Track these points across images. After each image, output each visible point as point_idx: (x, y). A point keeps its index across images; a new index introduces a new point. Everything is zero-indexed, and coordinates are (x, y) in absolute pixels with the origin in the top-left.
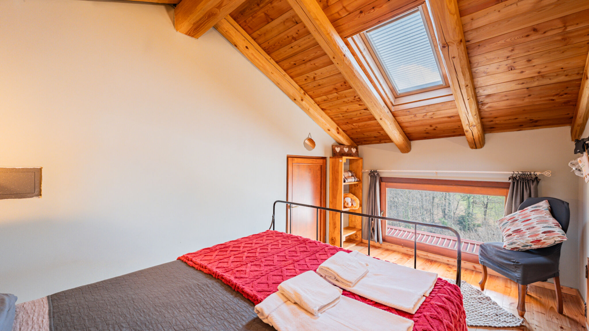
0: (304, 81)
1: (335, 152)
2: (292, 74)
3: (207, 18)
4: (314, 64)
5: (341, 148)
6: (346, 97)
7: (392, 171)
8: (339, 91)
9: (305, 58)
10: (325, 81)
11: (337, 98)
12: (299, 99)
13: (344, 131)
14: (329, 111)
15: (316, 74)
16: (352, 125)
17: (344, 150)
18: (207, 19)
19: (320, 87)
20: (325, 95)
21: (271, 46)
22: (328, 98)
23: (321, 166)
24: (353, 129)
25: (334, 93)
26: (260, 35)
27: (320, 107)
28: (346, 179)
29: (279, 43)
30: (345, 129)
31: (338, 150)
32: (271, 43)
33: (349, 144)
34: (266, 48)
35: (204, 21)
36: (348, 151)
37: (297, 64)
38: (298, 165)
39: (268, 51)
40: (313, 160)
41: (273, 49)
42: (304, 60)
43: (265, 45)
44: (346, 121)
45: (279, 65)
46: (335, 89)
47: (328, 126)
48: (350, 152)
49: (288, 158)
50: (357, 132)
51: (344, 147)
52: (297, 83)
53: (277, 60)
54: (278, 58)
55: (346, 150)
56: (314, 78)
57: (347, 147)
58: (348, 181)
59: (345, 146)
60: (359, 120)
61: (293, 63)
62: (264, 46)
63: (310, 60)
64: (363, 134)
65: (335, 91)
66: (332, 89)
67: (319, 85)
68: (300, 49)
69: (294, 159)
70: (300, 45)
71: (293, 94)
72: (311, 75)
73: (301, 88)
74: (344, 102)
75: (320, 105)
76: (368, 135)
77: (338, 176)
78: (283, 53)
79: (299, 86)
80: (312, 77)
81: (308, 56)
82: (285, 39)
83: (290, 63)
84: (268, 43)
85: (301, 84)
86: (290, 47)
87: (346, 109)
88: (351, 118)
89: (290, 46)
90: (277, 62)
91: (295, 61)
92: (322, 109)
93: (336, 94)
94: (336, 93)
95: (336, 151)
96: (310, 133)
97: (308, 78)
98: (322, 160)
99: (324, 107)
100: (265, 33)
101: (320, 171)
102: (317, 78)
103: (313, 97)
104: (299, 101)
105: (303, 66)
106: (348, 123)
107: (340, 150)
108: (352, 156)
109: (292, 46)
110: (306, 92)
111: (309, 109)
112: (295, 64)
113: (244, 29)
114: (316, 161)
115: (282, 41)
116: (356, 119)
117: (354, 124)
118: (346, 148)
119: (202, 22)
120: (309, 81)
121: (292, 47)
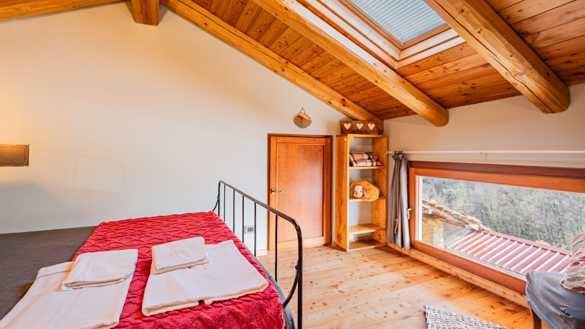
0: (279, 48)
1: (343, 129)
2: (265, 43)
3: (144, 4)
4: (277, 27)
5: (353, 124)
6: (330, 59)
7: (421, 152)
8: (319, 53)
9: (265, 22)
10: (298, 44)
11: (323, 62)
12: (279, 70)
13: (355, 102)
14: (325, 80)
15: (285, 38)
16: (359, 93)
17: (356, 126)
18: (146, 5)
19: (297, 53)
20: (309, 61)
21: (231, 17)
22: (314, 64)
23: (324, 146)
24: (363, 99)
25: (316, 57)
26: (216, 8)
27: (312, 76)
28: (356, 162)
29: (234, 12)
30: (355, 100)
31: (347, 126)
32: (229, 13)
33: (364, 119)
34: (229, 20)
35: (146, 8)
36: (362, 128)
37: (262, 31)
38: (287, 145)
39: (232, 23)
40: (309, 140)
41: (234, 19)
42: (265, 25)
43: (226, 17)
44: (350, 90)
45: (249, 36)
46: (314, 51)
47: (327, 98)
48: (365, 129)
49: (270, 136)
50: (370, 102)
51: (357, 123)
52: (275, 52)
53: (244, 30)
54: (244, 28)
55: (360, 126)
56: (286, 43)
57: (362, 123)
58: (358, 165)
59: (359, 122)
60: (363, 86)
61: (258, 30)
62: (226, 19)
63: (270, 24)
64: (380, 104)
65: (315, 55)
66: (311, 52)
67: (296, 50)
68: (254, 13)
69: (278, 138)
70: (252, 9)
71: (270, 65)
72: (281, 39)
73: (282, 57)
74: (332, 65)
75: (312, 74)
76: (386, 104)
77: (343, 158)
78: (244, 21)
79: (279, 55)
80: (284, 42)
81: (266, 19)
82: (236, 7)
83: (256, 32)
84: (227, 14)
85: (279, 51)
86: (246, 13)
87: (340, 74)
88: (353, 85)
89: (244, 13)
90: (246, 33)
91: (259, 28)
92: (317, 78)
93: (318, 58)
94: (318, 56)
95: (345, 128)
96: (303, 108)
97: (281, 44)
98: (325, 139)
99: (317, 76)
100: (218, 5)
101: (322, 152)
102: (290, 43)
103: (300, 65)
104: (279, 72)
105: (268, 32)
106: (353, 92)
107: (351, 126)
108: (368, 133)
109: (247, 12)
110: (290, 61)
111: (295, 80)
112: (261, 31)
113: (202, 6)
114: (315, 141)
115: (236, 9)
116: (358, 85)
117: (361, 93)
118: (360, 123)
119: (145, 9)
120: (285, 48)
121: (247, 14)
